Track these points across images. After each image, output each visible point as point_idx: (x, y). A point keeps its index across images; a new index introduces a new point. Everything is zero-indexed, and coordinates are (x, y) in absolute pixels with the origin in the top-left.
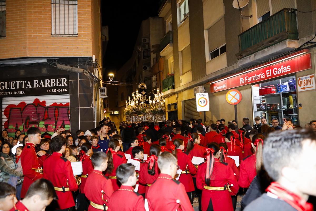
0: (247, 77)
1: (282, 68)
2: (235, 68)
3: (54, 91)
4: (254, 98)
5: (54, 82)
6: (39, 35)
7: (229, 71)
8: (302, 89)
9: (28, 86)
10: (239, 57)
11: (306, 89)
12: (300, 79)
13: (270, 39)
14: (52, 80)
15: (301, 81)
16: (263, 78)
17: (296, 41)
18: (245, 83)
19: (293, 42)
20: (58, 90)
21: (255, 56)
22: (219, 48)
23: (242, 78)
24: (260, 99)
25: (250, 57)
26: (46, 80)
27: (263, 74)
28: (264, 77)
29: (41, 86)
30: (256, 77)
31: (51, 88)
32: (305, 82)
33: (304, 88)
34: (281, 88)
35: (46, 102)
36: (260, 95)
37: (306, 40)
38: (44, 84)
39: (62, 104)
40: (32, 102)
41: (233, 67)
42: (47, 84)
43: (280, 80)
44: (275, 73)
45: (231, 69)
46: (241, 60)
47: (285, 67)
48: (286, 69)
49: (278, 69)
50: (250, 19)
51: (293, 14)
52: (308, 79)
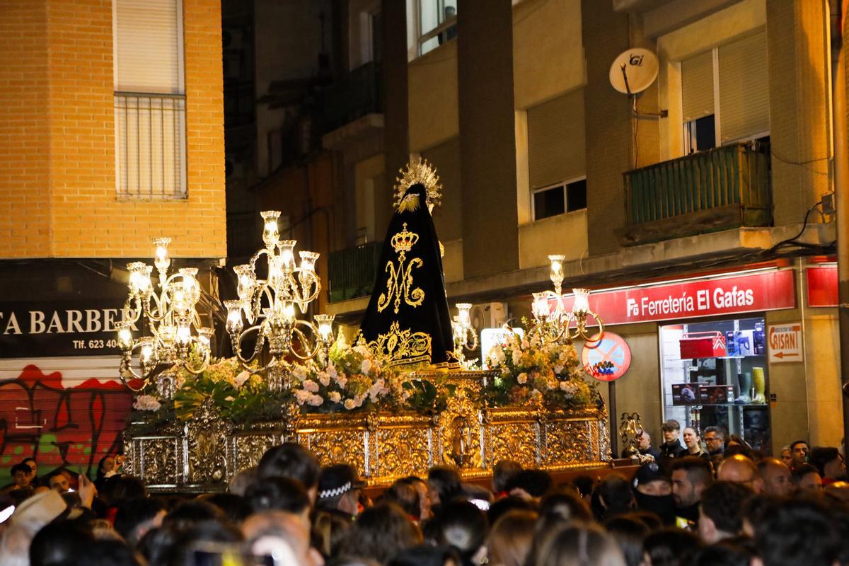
0: (646, 299)
1: (734, 293)
2: (613, 268)
3: (95, 344)
4: (665, 363)
5: (95, 320)
6: (83, 195)
7: (594, 271)
8: (777, 355)
9: (9, 328)
10: (625, 239)
11: (785, 359)
12: (773, 330)
13: (705, 214)
14: (89, 312)
15: (775, 336)
16: (689, 310)
17: (765, 232)
18: (640, 317)
19: (757, 233)
20: (109, 341)
21: (666, 247)
22: (564, 184)
23: (633, 301)
24: (684, 368)
25: (654, 248)
26: (70, 313)
27: (690, 301)
28: (692, 309)
29: (55, 329)
30: (671, 305)
31: (87, 337)
32: (784, 339)
33: (780, 355)
34: (736, 344)
35: (63, 377)
36: (683, 357)
37: (786, 233)
38: (65, 325)
39: (115, 382)
40: (16, 374)
41: (608, 263)
42: (74, 323)
43: (736, 323)
44: (719, 302)
45: (599, 267)
46: (630, 252)
47: (741, 292)
48: (745, 298)
49: (725, 292)
50: (661, 121)
51: (761, 156)
52: (789, 333)
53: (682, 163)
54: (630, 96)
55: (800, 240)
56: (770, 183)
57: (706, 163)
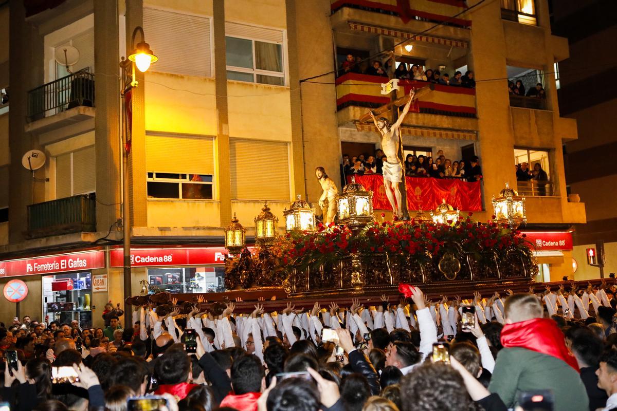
0: (37, 264)
1: (78, 261)
2: (21, 249)
4: (44, 293)
7: (11, 250)
8: (96, 289)
10: (27, 237)
11: (100, 290)
12: (95, 277)
13: (65, 226)
15: (96, 280)
17: (92, 234)
18: (33, 272)
19: (89, 235)
21: (47, 240)
23: (30, 265)
24: (53, 295)
25: (41, 240)
27: (57, 265)
28: (58, 268)
30: (48, 267)
32: (99, 281)
33: (98, 289)
34: (78, 284)
36: (53, 290)
37: (102, 235)
41: (18, 247)
43: (78, 274)
44: (71, 265)
45: (14, 249)
46: (29, 242)
47: (81, 261)
48: (82, 264)
49: (74, 260)
50: (46, 183)
51: (92, 201)
52: (101, 279)
53: (55, 203)
54: (32, 171)
55: (108, 238)
56: (95, 213)
57: (66, 202)
